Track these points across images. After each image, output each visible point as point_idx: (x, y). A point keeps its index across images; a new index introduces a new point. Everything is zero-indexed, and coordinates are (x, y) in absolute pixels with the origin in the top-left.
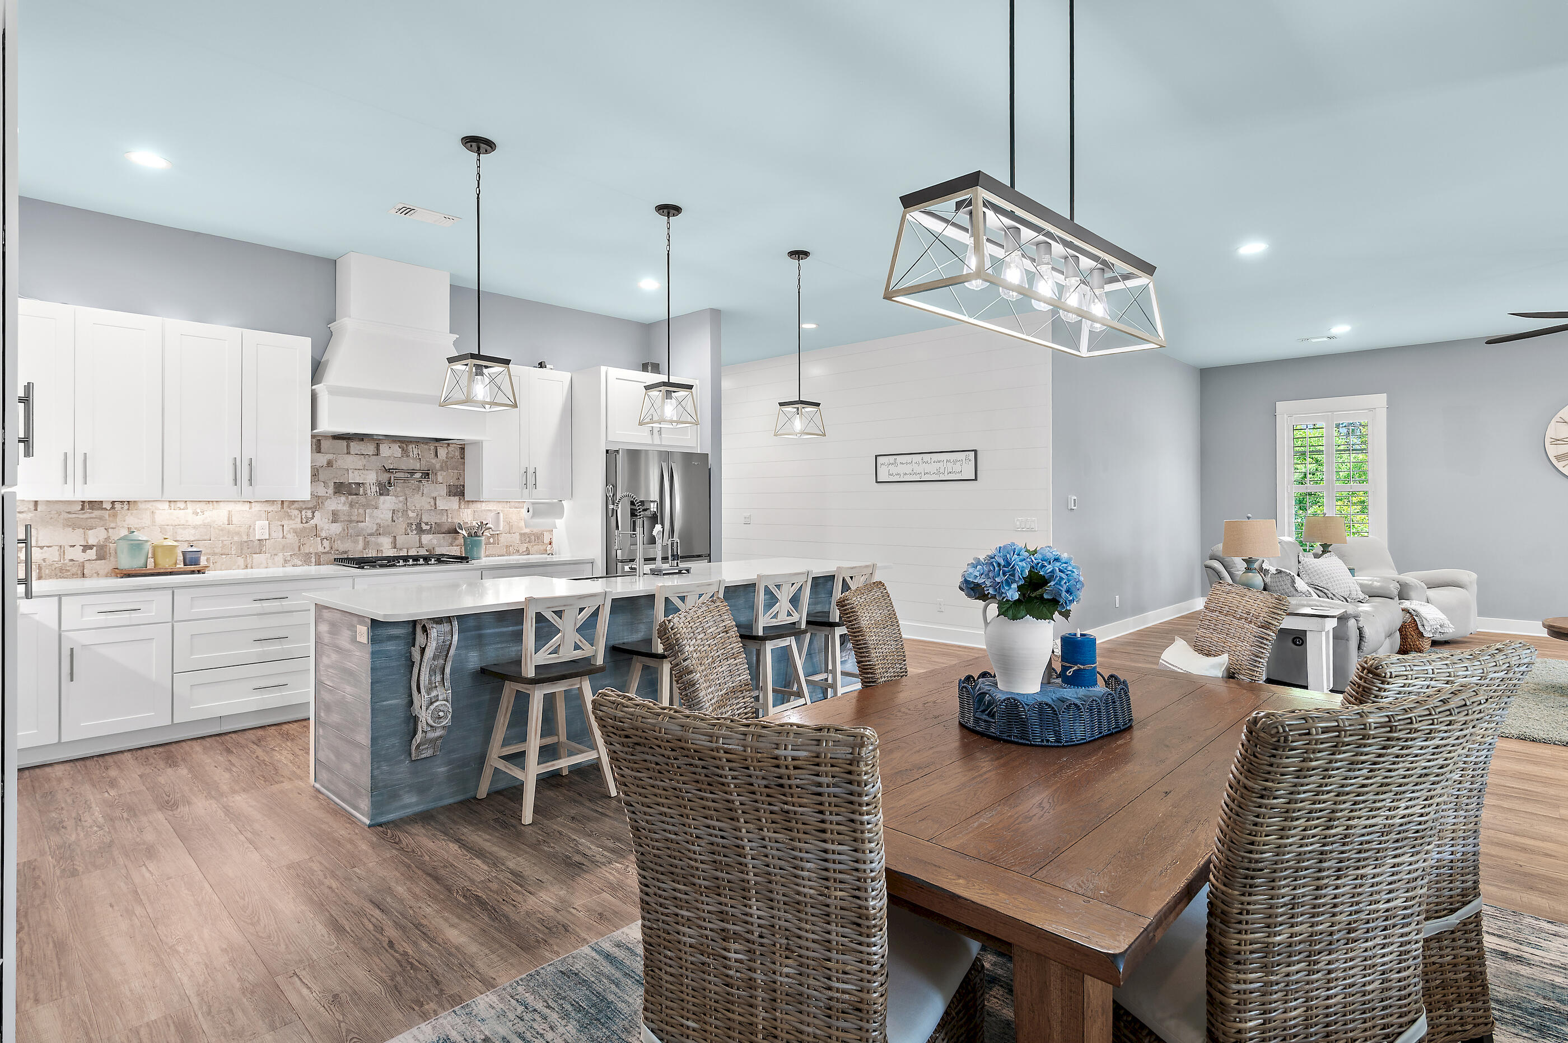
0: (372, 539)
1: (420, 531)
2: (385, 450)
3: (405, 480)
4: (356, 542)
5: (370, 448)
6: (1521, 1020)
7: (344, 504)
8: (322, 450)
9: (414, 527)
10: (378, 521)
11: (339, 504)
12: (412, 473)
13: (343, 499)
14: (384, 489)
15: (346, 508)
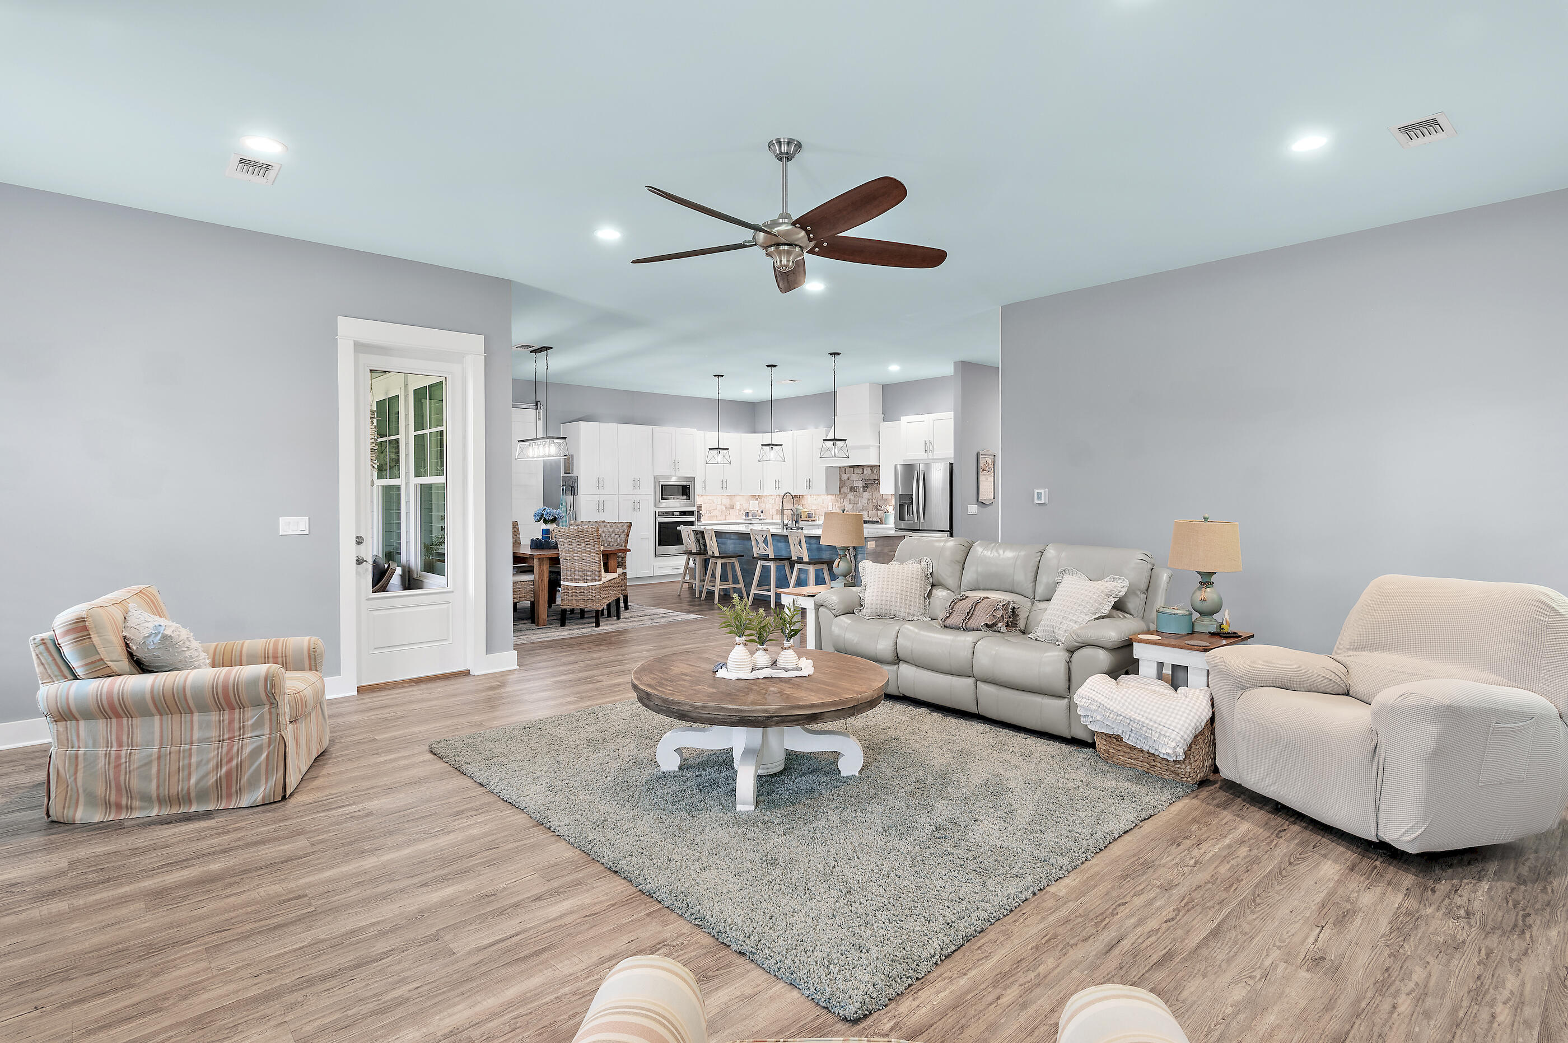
1: (878, 509)
2: (865, 471)
3: (870, 484)
5: (860, 471)
7: (853, 496)
8: (845, 473)
9: (875, 507)
10: (863, 504)
11: (850, 496)
12: (871, 481)
13: (852, 494)
14: (865, 488)
15: (853, 498)
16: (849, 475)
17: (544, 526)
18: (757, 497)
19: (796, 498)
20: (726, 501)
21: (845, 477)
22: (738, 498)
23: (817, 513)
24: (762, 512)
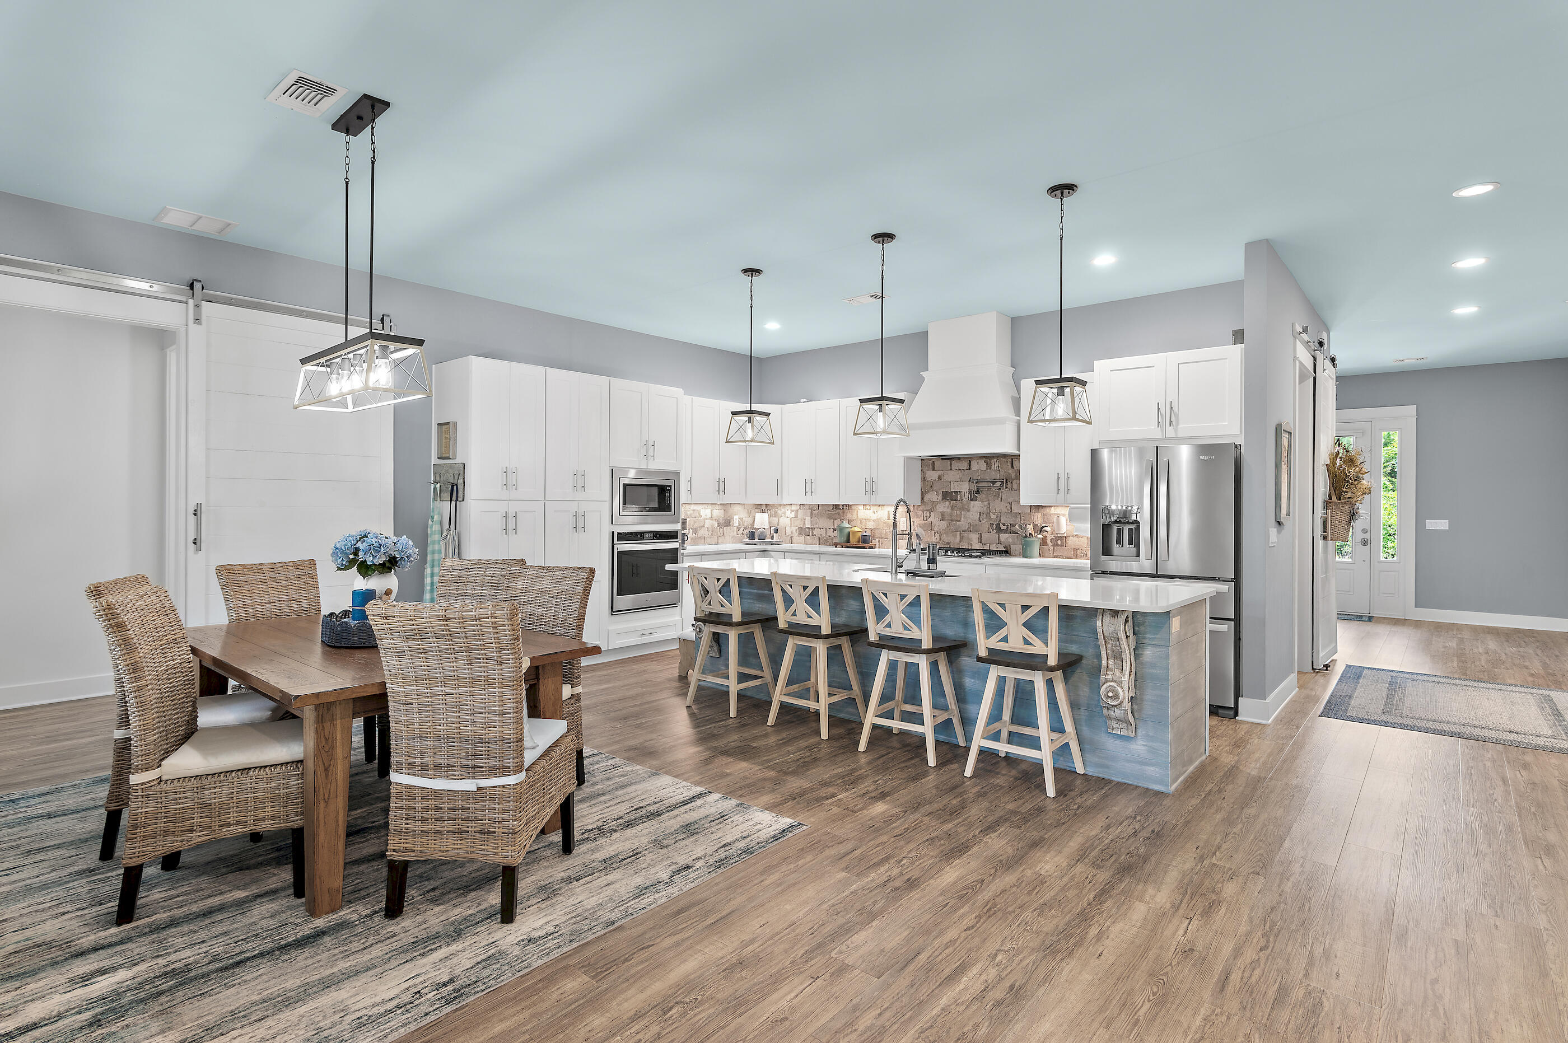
0: (965, 534)
1: (999, 530)
2: (975, 466)
3: (989, 488)
4: (955, 536)
5: (964, 465)
6: (137, 991)
7: (948, 507)
8: (935, 469)
9: (995, 527)
10: (970, 521)
11: (944, 507)
12: (994, 482)
13: (947, 503)
14: (975, 494)
15: (949, 510)
16: (940, 473)
17: (361, 584)
18: (764, 508)
19: (838, 510)
20: (718, 513)
21: (932, 475)
22: (737, 508)
23: (877, 535)
24: (776, 531)
